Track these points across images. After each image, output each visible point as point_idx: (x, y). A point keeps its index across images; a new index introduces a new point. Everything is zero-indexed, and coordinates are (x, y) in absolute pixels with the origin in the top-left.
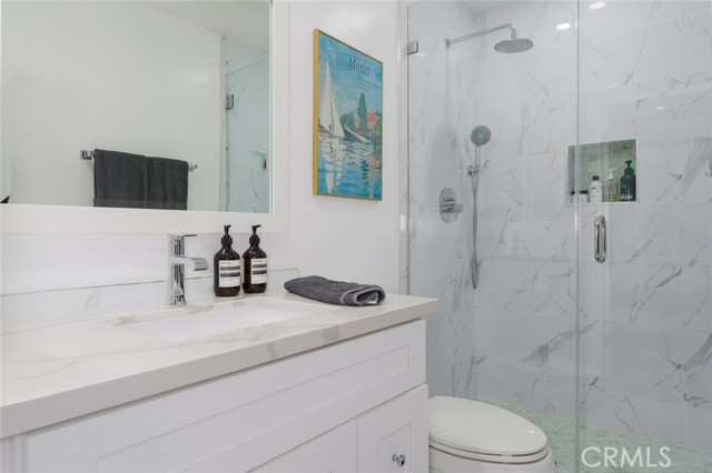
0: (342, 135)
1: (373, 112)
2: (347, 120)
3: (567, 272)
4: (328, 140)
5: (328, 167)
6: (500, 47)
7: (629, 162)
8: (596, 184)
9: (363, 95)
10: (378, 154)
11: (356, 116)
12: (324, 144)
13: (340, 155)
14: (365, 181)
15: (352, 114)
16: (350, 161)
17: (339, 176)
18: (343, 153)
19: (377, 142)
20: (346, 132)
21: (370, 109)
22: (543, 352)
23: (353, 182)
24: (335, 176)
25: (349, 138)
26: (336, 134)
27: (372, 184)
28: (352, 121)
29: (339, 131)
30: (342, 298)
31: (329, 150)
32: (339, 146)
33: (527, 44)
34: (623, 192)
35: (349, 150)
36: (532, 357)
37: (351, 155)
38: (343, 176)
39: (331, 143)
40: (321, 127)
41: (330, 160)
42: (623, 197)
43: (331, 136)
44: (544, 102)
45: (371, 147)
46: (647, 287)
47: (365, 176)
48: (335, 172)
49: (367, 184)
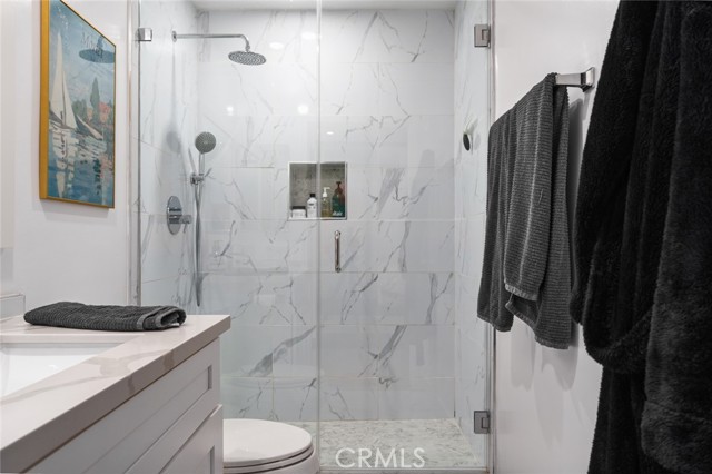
0: (75, 126)
1: (106, 102)
2: (78, 108)
3: (289, 283)
4: (59, 131)
5: (60, 165)
6: (234, 56)
7: (339, 183)
8: (312, 200)
9: (96, 80)
10: (111, 152)
11: (89, 105)
12: (55, 136)
13: (72, 150)
14: (97, 184)
15: (84, 101)
16: (82, 158)
17: (71, 176)
18: (76, 149)
19: (110, 138)
20: (78, 122)
21: (104, 99)
22: (268, 362)
23: (86, 185)
24: (67, 176)
25: (81, 131)
26: (69, 125)
27: (104, 189)
28: (85, 109)
29: (71, 121)
30: (139, 323)
31: (59, 143)
32: (71, 140)
33: (260, 59)
34: (335, 209)
35: (82, 145)
36: (257, 369)
37: (84, 151)
38: (75, 177)
39: (63, 135)
40: (52, 113)
41: (61, 156)
42: (335, 214)
43: (64, 126)
44: (267, 118)
45: (104, 143)
46: (353, 292)
47: (98, 178)
48: (66, 171)
49: (99, 187)
